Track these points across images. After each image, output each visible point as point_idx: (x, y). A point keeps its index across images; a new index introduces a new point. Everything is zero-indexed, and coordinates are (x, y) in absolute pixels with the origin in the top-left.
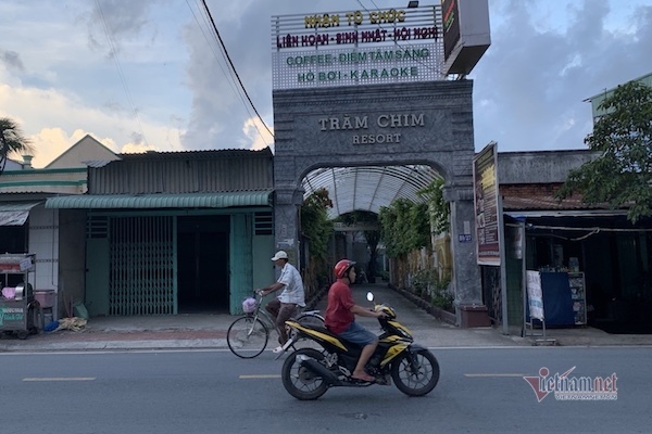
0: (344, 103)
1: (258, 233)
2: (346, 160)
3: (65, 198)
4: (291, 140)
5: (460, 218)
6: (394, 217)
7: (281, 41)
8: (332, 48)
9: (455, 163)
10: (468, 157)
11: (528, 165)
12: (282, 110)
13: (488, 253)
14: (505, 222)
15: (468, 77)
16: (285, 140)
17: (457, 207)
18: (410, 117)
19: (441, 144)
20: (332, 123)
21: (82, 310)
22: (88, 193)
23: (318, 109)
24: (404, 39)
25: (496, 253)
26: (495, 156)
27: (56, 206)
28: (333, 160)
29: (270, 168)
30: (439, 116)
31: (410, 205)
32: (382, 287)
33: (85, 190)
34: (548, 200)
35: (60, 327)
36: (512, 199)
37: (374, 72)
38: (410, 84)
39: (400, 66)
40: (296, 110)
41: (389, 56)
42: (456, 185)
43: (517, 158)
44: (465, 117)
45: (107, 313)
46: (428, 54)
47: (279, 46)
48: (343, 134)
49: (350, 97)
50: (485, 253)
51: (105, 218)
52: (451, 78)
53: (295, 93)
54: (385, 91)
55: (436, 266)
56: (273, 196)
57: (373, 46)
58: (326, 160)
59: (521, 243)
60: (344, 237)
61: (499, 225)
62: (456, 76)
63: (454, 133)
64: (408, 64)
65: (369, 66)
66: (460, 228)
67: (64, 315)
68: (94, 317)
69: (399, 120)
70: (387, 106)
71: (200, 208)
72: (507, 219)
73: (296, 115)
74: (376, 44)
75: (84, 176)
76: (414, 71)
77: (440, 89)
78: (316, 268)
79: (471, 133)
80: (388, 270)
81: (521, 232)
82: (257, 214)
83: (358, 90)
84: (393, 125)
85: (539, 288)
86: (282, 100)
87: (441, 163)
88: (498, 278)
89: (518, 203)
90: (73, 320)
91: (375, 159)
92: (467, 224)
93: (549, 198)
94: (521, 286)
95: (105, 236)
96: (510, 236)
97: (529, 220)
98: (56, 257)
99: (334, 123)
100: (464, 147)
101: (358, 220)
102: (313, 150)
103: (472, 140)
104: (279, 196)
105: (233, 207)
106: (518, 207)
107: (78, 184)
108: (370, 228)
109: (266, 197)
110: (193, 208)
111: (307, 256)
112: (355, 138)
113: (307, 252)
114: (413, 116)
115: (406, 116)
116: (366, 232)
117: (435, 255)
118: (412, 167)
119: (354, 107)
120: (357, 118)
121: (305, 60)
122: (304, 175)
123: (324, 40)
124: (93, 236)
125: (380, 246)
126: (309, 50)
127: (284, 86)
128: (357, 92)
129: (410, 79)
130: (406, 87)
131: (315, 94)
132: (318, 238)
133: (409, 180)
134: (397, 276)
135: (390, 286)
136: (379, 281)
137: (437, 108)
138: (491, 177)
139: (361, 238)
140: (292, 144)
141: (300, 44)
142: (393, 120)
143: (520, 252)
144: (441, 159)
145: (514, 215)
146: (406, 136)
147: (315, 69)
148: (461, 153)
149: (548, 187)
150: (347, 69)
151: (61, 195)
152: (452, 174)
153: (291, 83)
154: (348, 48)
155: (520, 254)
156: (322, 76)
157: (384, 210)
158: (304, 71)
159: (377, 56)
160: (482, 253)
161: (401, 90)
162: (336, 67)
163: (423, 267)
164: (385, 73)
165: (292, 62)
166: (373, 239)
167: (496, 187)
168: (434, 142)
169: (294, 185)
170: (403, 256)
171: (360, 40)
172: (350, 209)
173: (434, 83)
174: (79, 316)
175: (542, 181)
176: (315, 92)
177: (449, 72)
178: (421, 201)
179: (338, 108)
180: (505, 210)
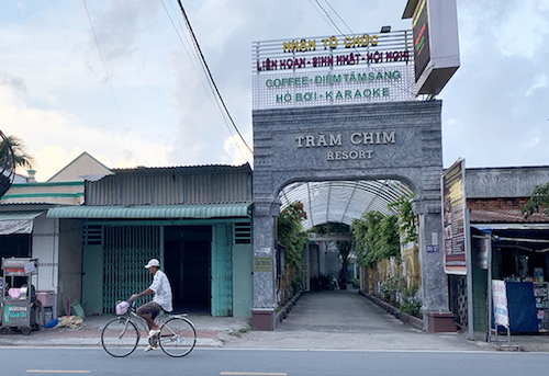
0: (320, 121)
1: (238, 242)
2: (321, 175)
3: (65, 208)
4: (269, 156)
5: (428, 229)
6: (365, 229)
7: (261, 65)
8: (308, 71)
9: (423, 178)
10: (437, 173)
11: (494, 180)
12: (261, 129)
13: (455, 263)
14: (472, 234)
15: (437, 97)
16: (263, 157)
17: (425, 220)
18: (382, 135)
19: (411, 160)
20: (308, 141)
21: (79, 310)
22: (84, 204)
23: (294, 127)
24: (377, 62)
25: (463, 263)
26: (463, 171)
27: (57, 215)
28: (309, 175)
29: (249, 183)
30: (409, 134)
31: (381, 217)
32: (352, 294)
33: (82, 201)
34: (514, 213)
35: (59, 324)
36: (478, 212)
37: (348, 93)
38: (382, 104)
39: (372, 87)
40: (275, 128)
41: (362, 78)
42: (425, 199)
43: (484, 174)
44: (433, 135)
45: (100, 312)
46: (399, 76)
47: (259, 69)
48: (318, 151)
49: (325, 116)
50: (452, 263)
51: (100, 227)
52: (420, 98)
53: (274, 112)
54: (358, 110)
55: (404, 274)
56: (251, 208)
57: (347, 69)
58: (302, 175)
59: (487, 254)
60: (318, 247)
61: (466, 237)
62: (426, 96)
63: (424, 150)
64: (381, 85)
65: (343, 88)
66: (429, 239)
67: (63, 314)
68: (89, 316)
69: (371, 138)
70: (360, 124)
71: (185, 219)
72: (474, 231)
73: (274, 133)
74: (350, 67)
75: (81, 189)
76: (386, 92)
77: (411, 109)
78: (291, 275)
79: (440, 150)
80: (358, 277)
81: (487, 244)
82: (237, 224)
83: (333, 110)
84: (366, 142)
85: (505, 296)
86: (262, 119)
87: (410, 178)
88: (464, 286)
89: (485, 216)
90: (71, 318)
91: (348, 174)
92: (435, 235)
93: (515, 212)
94: (486, 295)
95: (100, 243)
96: (476, 247)
97: (495, 232)
98: (56, 262)
99: (310, 140)
100: (433, 163)
101: (331, 231)
102: (290, 166)
103: (441, 156)
104: (258, 208)
105: (215, 218)
106: (484, 220)
107: (75, 196)
108: (342, 239)
109: (245, 208)
110: (178, 219)
111: (282, 264)
112: (329, 154)
113: (282, 259)
114: (385, 134)
115: (378, 134)
116: (338, 242)
117: (404, 264)
118: (383, 181)
119: (329, 125)
120: (332, 136)
121: (283, 82)
122: (281, 189)
123: (300, 63)
124: (89, 243)
125: (352, 256)
126: (288, 73)
127: (263, 107)
128: (332, 112)
129: (381, 100)
130: (378, 107)
131: (292, 114)
132: (293, 247)
133: (379, 193)
134: (367, 284)
135: (360, 293)
136: (350, 288)
137: (408, 127)
138: (458, 192)
139: (333, 248)
140: (269, 160)
141: (278, 68)
142: (366, 138)
143: (485, 262)
144: (411, 174)
145: (480, 227)
146: (377, 153)
147: (292, 91)
148: (430, 169)
149: (514, 201)
150: (322, 90)
151: (61, 206)
152: (421, 188)
153: (270, 103)
154: (323, 70)
155: (486, 264)
156: (299, 97)
157: (356, 222)
158: (282, 92)
159: (351, 78)
160: (449, 263)
161: (374, 110)
162: (312, 89)
163: (392, 275)
164: (358, 94)
165: (271, 84)
166: (345, 248)
167: (463, 201)
168: (404, 158)
169: (271, 198)
170: (373, 265)
171: (335, 63)
172: (324, 221)
173: (405, 103)
174: (76, 315)
175: (508, 196)
176: (292, 112)
177: (420, 93)
178: (391, 214)
179: (314, 126)
180: (471, 222)
